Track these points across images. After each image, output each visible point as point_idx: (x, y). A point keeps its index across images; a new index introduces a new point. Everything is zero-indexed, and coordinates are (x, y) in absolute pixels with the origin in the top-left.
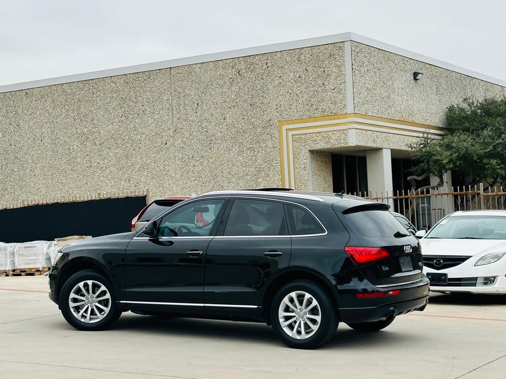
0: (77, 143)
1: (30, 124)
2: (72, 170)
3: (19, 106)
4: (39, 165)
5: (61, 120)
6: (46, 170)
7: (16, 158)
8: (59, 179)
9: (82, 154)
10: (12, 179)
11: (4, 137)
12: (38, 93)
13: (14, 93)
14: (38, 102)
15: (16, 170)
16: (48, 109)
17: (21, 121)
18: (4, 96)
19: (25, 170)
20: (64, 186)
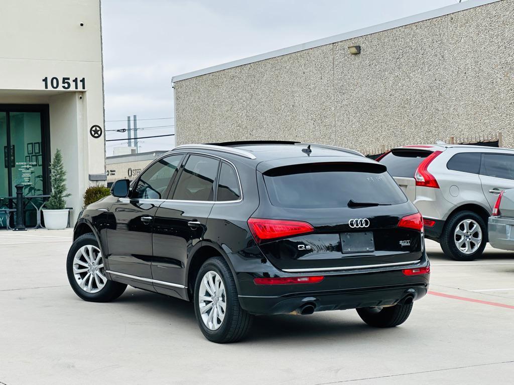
0: (500, 75)
1: (455, 55)
2: (495, 108)
3: (444, 34)
4: (462, 103)
5: (485, 48)
6: (469, 108)
7: (440, 94)
8: (482, 118)
9: (505, 89)
10: (436, 120)
11: (430, 70)
12: (462, 17)
13: (440, 18)
14: (462, 28)
15: (440, 109)
16: (472, 35)
17: (446, 51)
18: (430, 23)
19: (448, 109)
20: (487, 127)
